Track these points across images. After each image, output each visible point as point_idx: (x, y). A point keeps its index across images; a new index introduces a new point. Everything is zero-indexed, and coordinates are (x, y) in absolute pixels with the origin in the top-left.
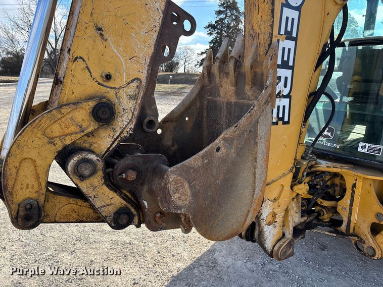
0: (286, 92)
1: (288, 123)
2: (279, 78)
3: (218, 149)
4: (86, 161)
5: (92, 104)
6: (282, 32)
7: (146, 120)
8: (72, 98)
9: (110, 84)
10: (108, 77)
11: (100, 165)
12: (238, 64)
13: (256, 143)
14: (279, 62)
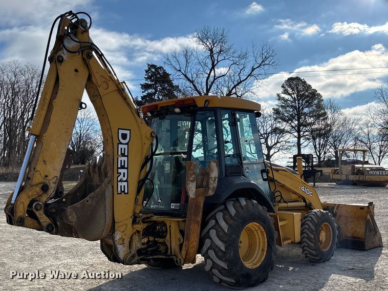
0: (125, 179)
1: (127, 193)
2: (120, 173)
3: (87, 201)
4: (38, 204)
5: (41, 185)
6: (120, 153)
7: (59, 191)
8: (35, 183)
9: (47, 178)
10: (47, 176)
11: (43, 206)
12: (100, 168)
13: (105, 200)
14: (119, 166)
